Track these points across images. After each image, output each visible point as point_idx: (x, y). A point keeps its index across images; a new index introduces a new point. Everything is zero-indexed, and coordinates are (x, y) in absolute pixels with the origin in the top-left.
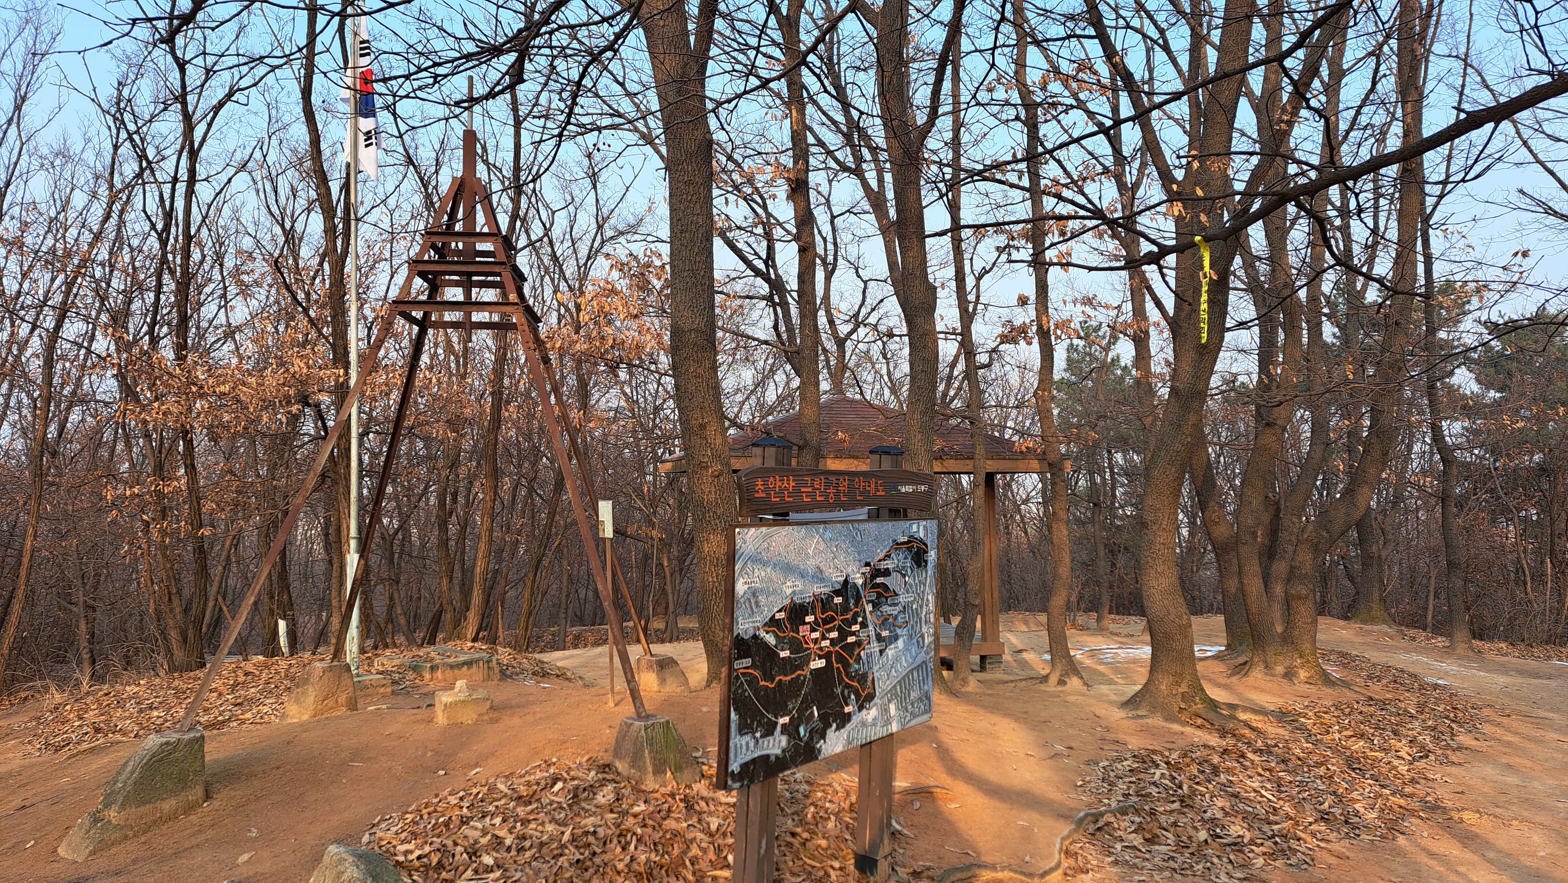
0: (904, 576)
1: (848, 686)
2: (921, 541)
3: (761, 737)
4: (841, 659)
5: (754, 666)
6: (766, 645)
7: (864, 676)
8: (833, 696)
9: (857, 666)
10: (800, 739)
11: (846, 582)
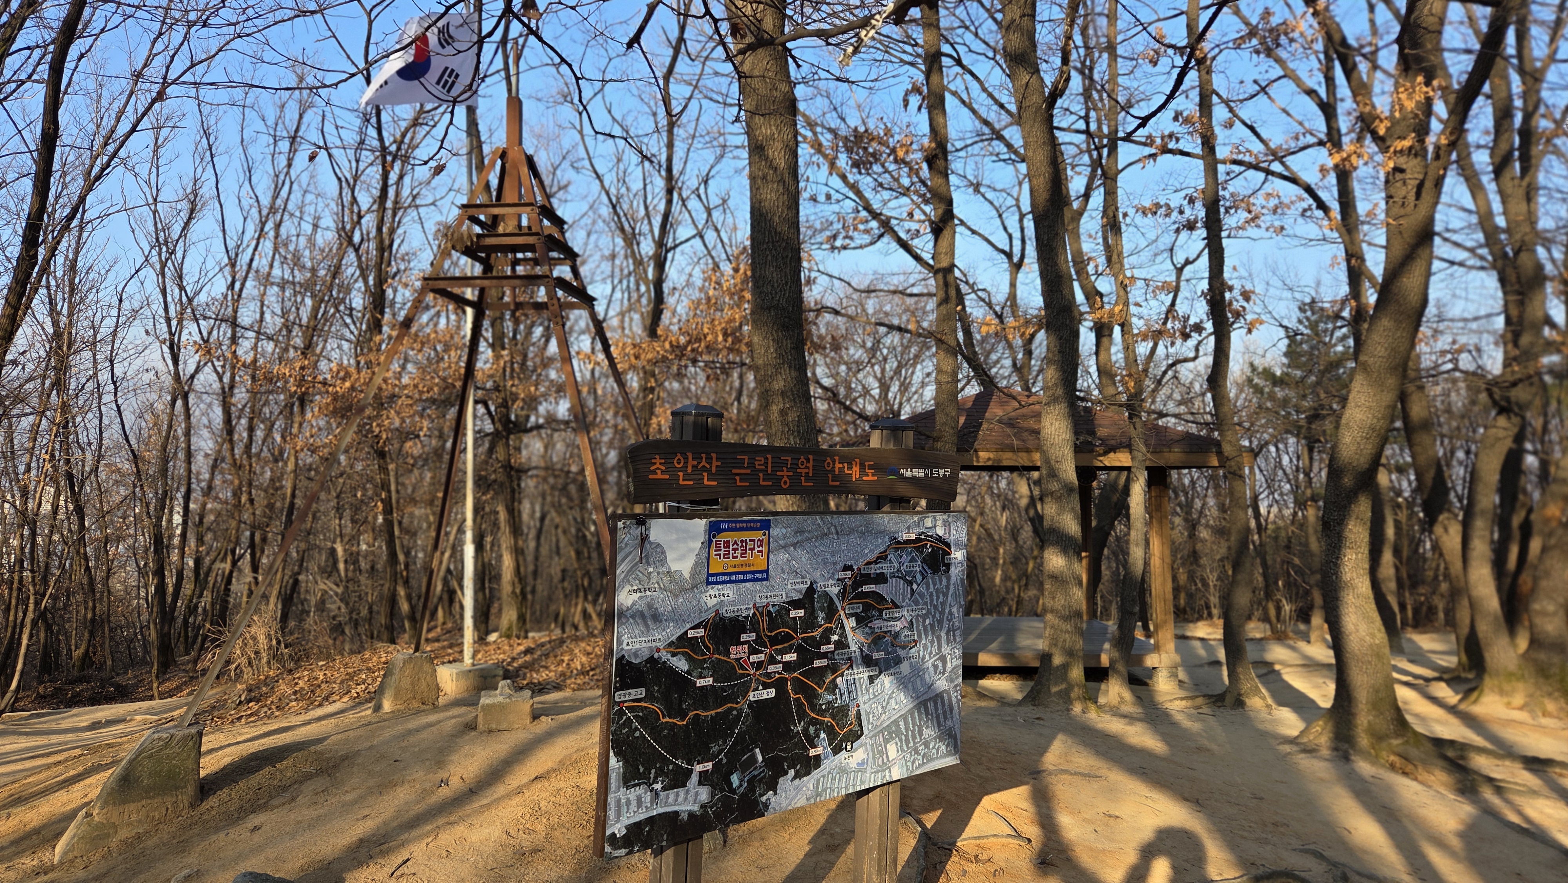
0: (910, 583)
1: (814, 722)
2: (940, 539)
3: (664, 789)
4: (801, 687)
5: (649, 697)
6: (672, 672)
7: (843, 710)
8: (788, 735)
9: (830, 698)
10: (733, 791)
11: (811, 590)
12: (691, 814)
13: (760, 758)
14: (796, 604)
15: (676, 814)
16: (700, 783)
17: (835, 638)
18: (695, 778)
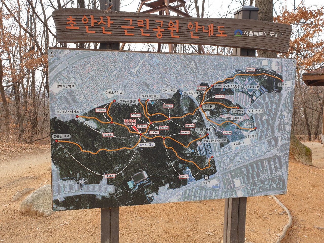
0: (252, 96)
1: (182, 162)
2: (274, 73)
3: (86, 183)
4: (171, 143)
6: (87, 128)
7: (202, 159)
8: (165, 167)
9: (193, 151)
10: (130, 190)
11: (178, 94)
12: (103, 198)
13: (146, 176)
14: (168, 101)
15: (94, 196)
16: (108, 183)
17: (195, 121)
18: (104, 181)
